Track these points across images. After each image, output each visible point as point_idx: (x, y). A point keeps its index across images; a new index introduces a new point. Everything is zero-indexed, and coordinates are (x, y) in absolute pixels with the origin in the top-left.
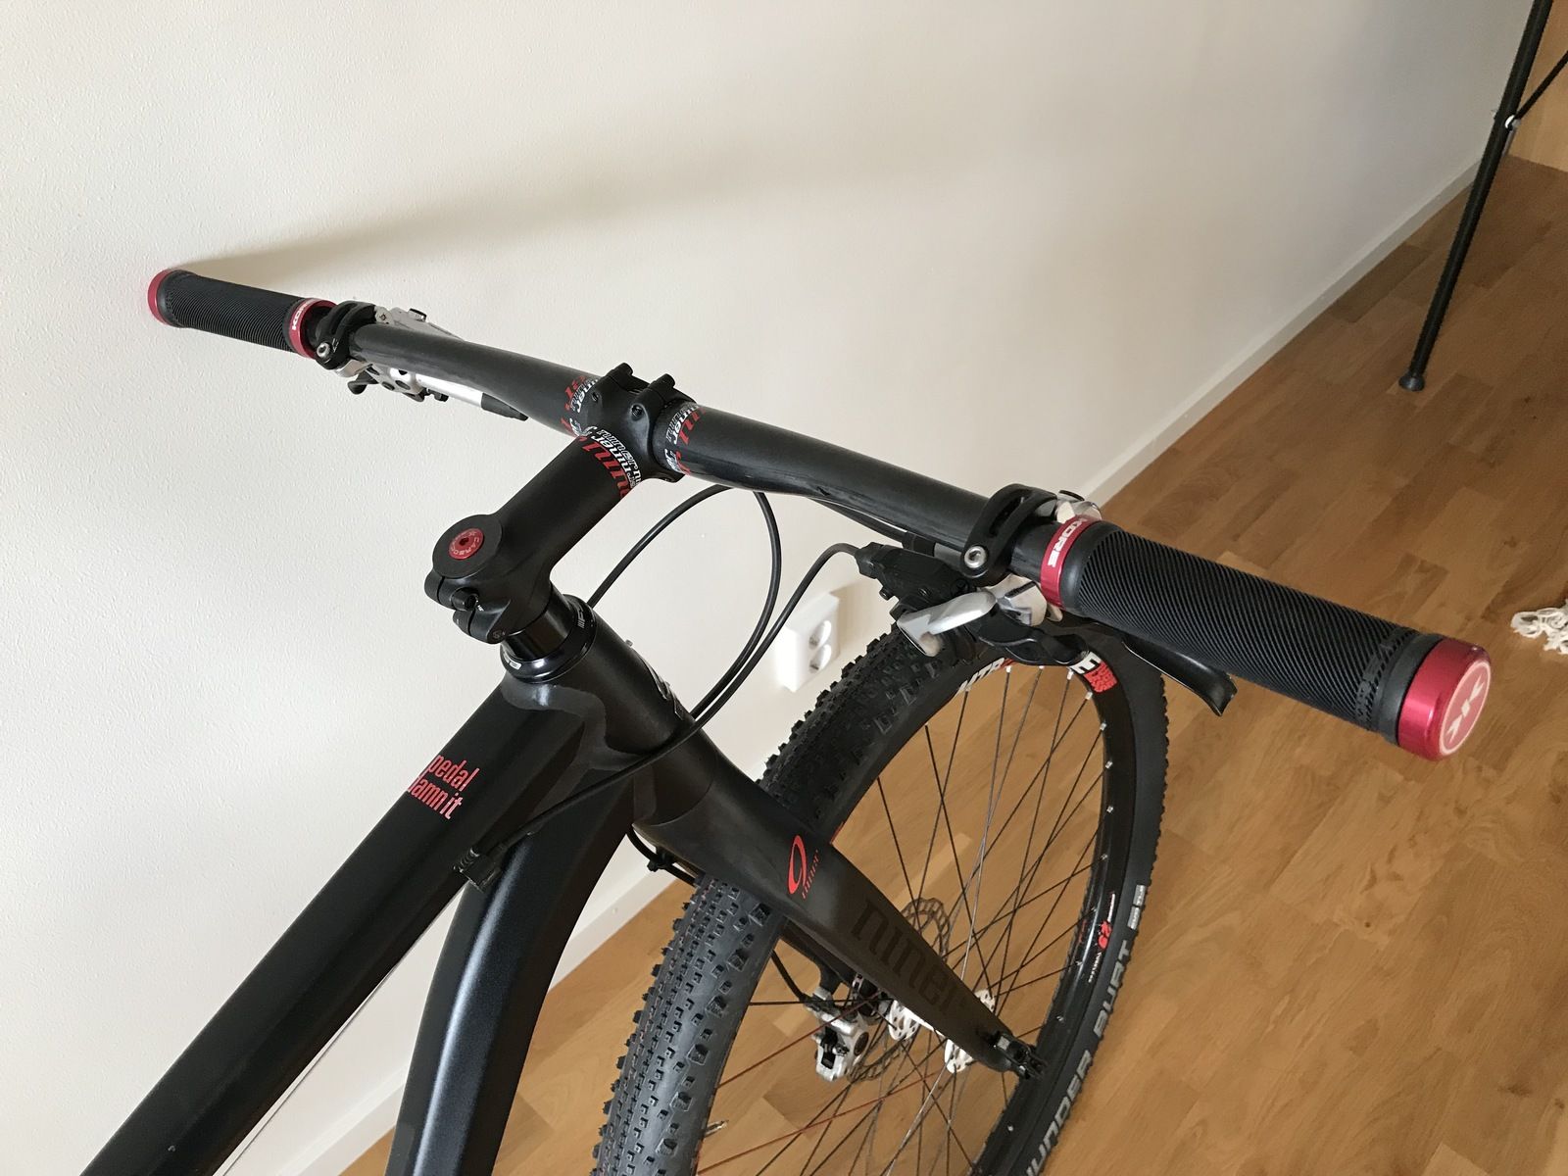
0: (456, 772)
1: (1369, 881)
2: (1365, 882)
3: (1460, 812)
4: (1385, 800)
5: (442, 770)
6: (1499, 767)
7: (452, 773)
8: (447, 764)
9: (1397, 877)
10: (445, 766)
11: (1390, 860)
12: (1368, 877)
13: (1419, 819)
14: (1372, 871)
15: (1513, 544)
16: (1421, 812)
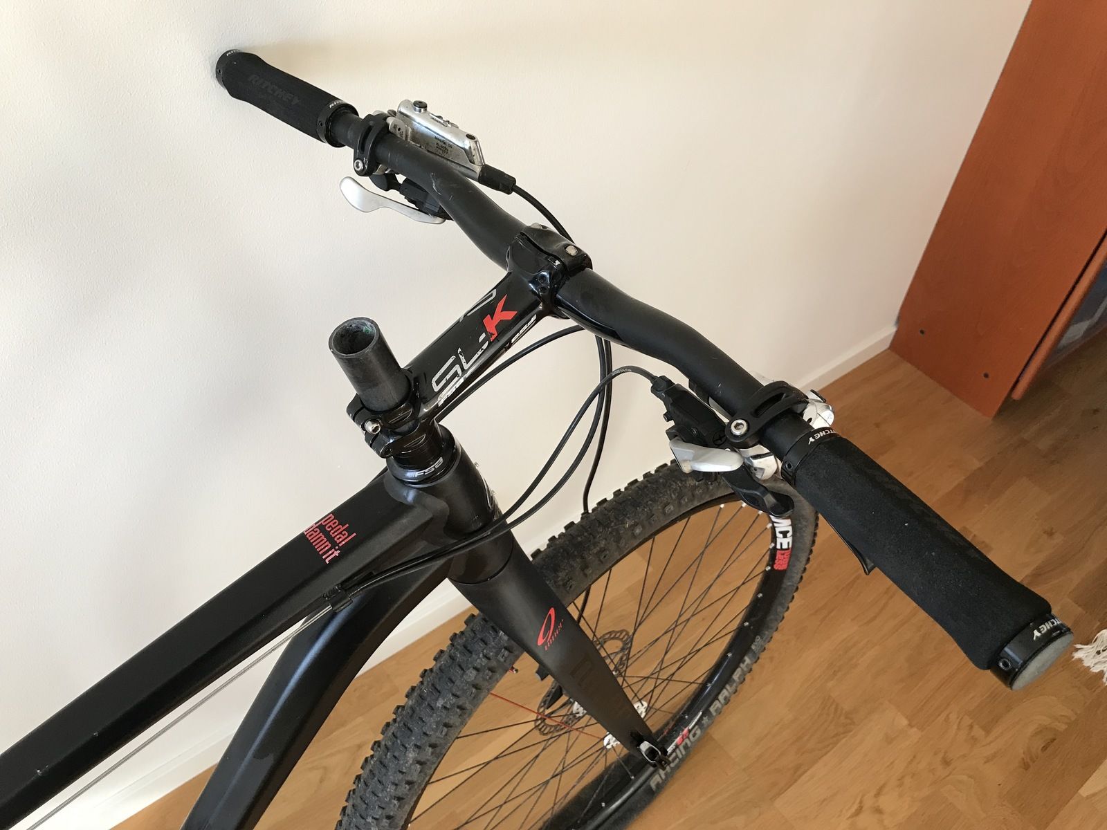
0: (341, 530)
1: (856, 810)
2: (853, 810)
3: (946, 762)
4: (889, 740)
5: (330, 526)
6: (987, 730)
7: (336, 531)
8: (335, 523)
9: (879, 811)
10: (334, 524)
11: (878, 795)
12: (856, 807)
13: (911, 762)
14: (861, 802)
15: (1050, 534)
16: (914, 757)
